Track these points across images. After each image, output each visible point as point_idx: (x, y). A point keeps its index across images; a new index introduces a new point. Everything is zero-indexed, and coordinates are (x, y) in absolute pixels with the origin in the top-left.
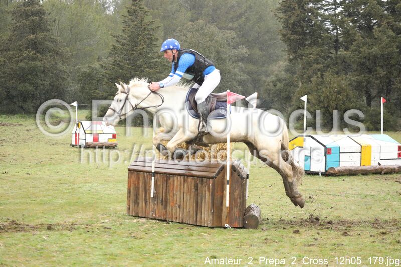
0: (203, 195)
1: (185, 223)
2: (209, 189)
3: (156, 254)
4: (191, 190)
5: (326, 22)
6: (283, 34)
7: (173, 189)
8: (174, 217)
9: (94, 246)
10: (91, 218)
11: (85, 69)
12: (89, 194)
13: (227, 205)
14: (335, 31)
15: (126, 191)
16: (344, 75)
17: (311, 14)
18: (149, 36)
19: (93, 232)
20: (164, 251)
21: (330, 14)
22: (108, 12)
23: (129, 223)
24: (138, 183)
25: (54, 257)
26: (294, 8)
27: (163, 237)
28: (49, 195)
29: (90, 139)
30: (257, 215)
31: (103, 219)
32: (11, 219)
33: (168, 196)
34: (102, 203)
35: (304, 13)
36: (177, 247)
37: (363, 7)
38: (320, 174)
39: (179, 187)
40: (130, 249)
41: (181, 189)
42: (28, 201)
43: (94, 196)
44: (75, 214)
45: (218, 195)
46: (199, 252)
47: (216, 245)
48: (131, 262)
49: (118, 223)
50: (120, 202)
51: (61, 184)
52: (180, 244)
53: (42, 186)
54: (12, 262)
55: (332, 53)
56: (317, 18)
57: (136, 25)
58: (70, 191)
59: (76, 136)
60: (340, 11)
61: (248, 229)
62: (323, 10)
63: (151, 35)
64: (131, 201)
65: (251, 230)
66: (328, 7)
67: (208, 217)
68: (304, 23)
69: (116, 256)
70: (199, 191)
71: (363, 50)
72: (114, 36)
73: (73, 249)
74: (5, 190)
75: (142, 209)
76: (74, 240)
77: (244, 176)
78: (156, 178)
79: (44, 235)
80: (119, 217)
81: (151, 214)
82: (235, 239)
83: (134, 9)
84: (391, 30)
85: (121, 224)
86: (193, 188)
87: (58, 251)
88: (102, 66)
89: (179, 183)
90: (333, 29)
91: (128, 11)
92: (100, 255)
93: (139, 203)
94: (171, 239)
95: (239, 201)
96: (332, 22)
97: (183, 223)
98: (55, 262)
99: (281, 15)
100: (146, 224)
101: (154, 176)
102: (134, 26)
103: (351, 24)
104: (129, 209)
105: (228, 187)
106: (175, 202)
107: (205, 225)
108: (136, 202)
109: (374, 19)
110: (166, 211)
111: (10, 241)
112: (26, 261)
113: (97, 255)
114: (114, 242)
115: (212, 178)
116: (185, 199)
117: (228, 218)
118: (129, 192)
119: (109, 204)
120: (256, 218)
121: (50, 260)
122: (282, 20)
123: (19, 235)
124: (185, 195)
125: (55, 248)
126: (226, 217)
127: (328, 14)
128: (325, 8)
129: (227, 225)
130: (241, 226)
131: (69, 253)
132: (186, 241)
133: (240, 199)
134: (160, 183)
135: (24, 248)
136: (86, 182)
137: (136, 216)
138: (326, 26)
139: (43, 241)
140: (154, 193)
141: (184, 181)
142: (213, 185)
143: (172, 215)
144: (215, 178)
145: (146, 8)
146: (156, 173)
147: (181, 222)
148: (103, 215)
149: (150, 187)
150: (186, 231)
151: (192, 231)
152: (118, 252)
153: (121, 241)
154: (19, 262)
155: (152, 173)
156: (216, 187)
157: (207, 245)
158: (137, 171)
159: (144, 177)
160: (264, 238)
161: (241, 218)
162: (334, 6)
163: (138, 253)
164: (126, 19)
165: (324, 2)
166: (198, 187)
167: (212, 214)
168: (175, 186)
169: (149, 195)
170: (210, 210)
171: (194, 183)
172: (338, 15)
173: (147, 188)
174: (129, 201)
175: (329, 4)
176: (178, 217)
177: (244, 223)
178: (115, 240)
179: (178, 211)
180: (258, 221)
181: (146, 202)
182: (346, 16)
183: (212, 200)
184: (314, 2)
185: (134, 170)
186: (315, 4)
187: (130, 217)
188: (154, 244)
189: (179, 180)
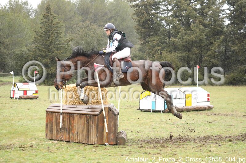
1: (81, 143)
2: (95, 122)
3: (64, 161)
4: (84, 123)
5: (163, 21)
6: (137, 29)
7: (73, 122)
8: (74, 139)
9: (26, 158)
10: (24, 141)
11: (17, 52)
12: (22, 126)
13: (107, 131)
14: (168, 26)
15: (45, 124)
16: (174, 53)
17: (154, 17)
18: (56, 31)
20: (69, 160)
21: (164, 16)
22: (31, 17)
23: (47, 143)
24: (52, 119)
26: (143, 13)
27: (68, 151)
29: (22, 94)
30: (123, 136)
31: (32, 141)
33: (71, 127)
34: (30, 132)
35: (150, 16)
36: (77, 157)
37: (184, 12)
38: (161, 112)
41: (78, 122)
43: (25, 128)
44: (14, 139)
45: (100, 125)
46: (90, 160)
47: (100, 156)
49: (40, 143)
51: (5, 121)
52: (79, 155)
55: (167, 40)
56: (157, 19)
57: (49, 25)
58: (11, 125)
59: (13, 92)
60: (171, 14)
61: (119, 145)
62: (160, 14)
63: (57, 30)
65: (121, 146)
66: (163, 12)
67: (95, 139)
68: (149, 22)
70: (89, 123)
71: (185, 38)
72: (35, 32)
73: (13, 160)
75: (55, 135)
76: (14, 155)
77: (116, 114)
78: (63, 116)
80: (41, 140)
81: (60, 138)
82: (112, 152)
83: (47, 15)
84: (201, 25)
85: (42, 144)
86: (85, 121)
88: (28, 50)
89: (77, 119)
90: (167, 26)
91: (44, 17)
93: (53, 131)
94: (73, 153)
95: (113, 128)
96: (166, 21)
97: (80, 143)
99: (136, 17)
100: (57, 144)
101: (62, 115)
102: (47, 25)
103: (177, 22)
104: (47, 135)
105: (106, 120)
106: (74, 131)
107: (93, 144)
108: (51, 131)
109: (191, 19)
110: (70, 136)
114: (38, 155)
115: (97, 115)
116: (81, 128)
117: (107, 139)
118: (47, 125)
119: (34, 132)
120: (124, 139)
122: (136, 21)
124: (81, 126)
126: (106, 138)
127: (163, 16)
129: (106, 143)
130: (115, 144)
132: (82, 154)
133: (114, 127)
134: (66, 119)
136: (20, 120)
137: (51, 139)
138: (163, 24)
140: (62, 125)
141: (80, 118)
142: (98, 119)
143: (73, 138)
144: (99, 115)
145: (55, 15)
146: (63, 113)
147: (78, 142)
148: (31, 139)
149: (60, 121)
150: (82, 147)
151: (85, 148)
152: (41, 161)
153: (43, 154)
155: (60, 113)
156: (99, 121)
157: (95, 156)
158: (51, 112)
159: (56, 115)
160: (129, 150)
161: (115, 139)
162: (167, 12)
163: (53, 161)
164: (42, 21)
165: (161, 9)
166: (88, 121)
167: (97, 137)
168: (75, 120)
169: (59, 127)
170: (96, 135)
171: (86, 118)
172: (170, 17)
173: (58, 122)
174: (47, 130)
175: (164, 10)
176: (77, 139)
177: (116, 142)
178: (39, 154)
179: (77, 136)
180: (125, 141)
181: (57, 131)
182: (174, 17)
183: (97, 128)
184: (155, 9)
185: (49, 112)
186: (156, 11)
187: (48, 140)
188: (63, 156)
189: (77, 117)
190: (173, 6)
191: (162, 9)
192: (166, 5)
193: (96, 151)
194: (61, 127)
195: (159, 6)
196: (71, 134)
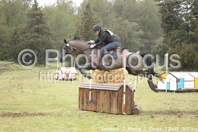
0: (113, 99)
1: (105, 113)
2: (116, 96)
3: (89, 125)
6: (161, 24)
7: (99, 96)
8: (100, 109)
9: (61, 122)
10: (62, 111)
13: (124, 104)
17: (175, 14)
19: (62, 116)
20: (93, 124)
21: (184, 14)
22: (75, 14)
23: (79, 112)
24: (84, 94)
25: (43, 126)
26: (166, 11)
27: (94, 118)
28: (43, 101)
30: (138, 108)
32: (24, 111)
33: (97, 100)
34: (67, 104)
35: (171, 13)
36: (100, 122)
38: (174, 91)
39: (102, 96)
40: (78, 123)
41: (103, 97)
42: (33, 104)
45: (120, 99)
46: (109, 124)
47: (118, 121)
48: (78, 128)
49: (74, 112)
50: (76, 104)
52: (101, 121)
53: (40, 97)
54: (24, 128)
55: (186, 33)
56: (178, 16)
60: (189, 12)
61: (134, 115)
62: (181, 12)
64: (80, 103)
65: (135, 115)
66: (183, 10)
67: (115, 109)
69: (71, 126)
70: (111, 98)
72: (77, 26)
74: (22, 99)
75: (85, 106)
76: (52, 120)
77: (133, 90)
78: (92, 91)
79: (39, 118)
80: (74, 110)
81: (89, 108)
83: (87, 12)
85: (75, 113)
86: (108, 96)
87: (45, 124)
89: (102, 94)
90: (186, 21)
91: (84, 13)
92: (64, 125)
93: (84, 104)
95: (130, 102)
97: (104, 113)
98: (43, 128)
99: (160, 14)
100: (87, 113)
101: (91, 91)
102: (87, 21)
103: (195, 18)
104: (79, 106)
105: (124, 95)
106: (100, 103)
107: (114, 113)
108: (83, 103)
110: (96, 107)
111: (23, 120)
112: (30, 128)
113: (63, 125)
115: (117, 91)
116: (105, 101)
118: (79, 99)
120: (138, 110)
121: (41, 128)
122: (161, 17)
123: (28, 118)
124: (105, 99)
125: (44, 123)
126: (124, 109)
127: (183, 13)
128: (182, 10)
129: (124, 113)
130: (131, 114)
131: (49, 125)
132: (104, 120)
133: (130, 101)
134: (93, 94)
135: (30, 123)
137: (83, 110)
138: (183, 20)
139: (38, 120)
141: (104, 93)
143: (99, 109)
144: (119, 91)
145: (93, 12)
146: (92, 89)
147: (103, 112)
148: (67, 109)
149: (89, 96)
150: (105, 115)
151: (107, 116)
152: (72, 124)
153: (74, 120)
154: (27, 128)
156: (119, 95)
157: (114, 121)
159: (86, 91)
160: (140, 119)
161: (131, 110)
162: (186, 10)
163: (81, 124)
164: (83, 17)
165: (181, 8)
166: (111, 96)
167: (117, 108)
168: (100, 95)
169: (89, 100)
170: (116, 106)
171: (109, 93)
172: (189, 14)
173: (88, 96)
174: (79, 102)
175: (184, 8)
176: (102, 110)
177: (132, 112)
178: (71, 120)
179: (102, 107)
180: (139, 111)
181: (87, 103)
182: (192, 14)
183: (117, 101)
184: (176, 8)
185: (82, 88)
186: (177, 9)
187: (80, 110)
188: (89, 121)
189: (102, 92)
190: (192, 5)
191: (183, 7)
192: (186, 4)
193: (115, 119)
194: (90, 100)
195: (180, 5)
196: (97, 106)
